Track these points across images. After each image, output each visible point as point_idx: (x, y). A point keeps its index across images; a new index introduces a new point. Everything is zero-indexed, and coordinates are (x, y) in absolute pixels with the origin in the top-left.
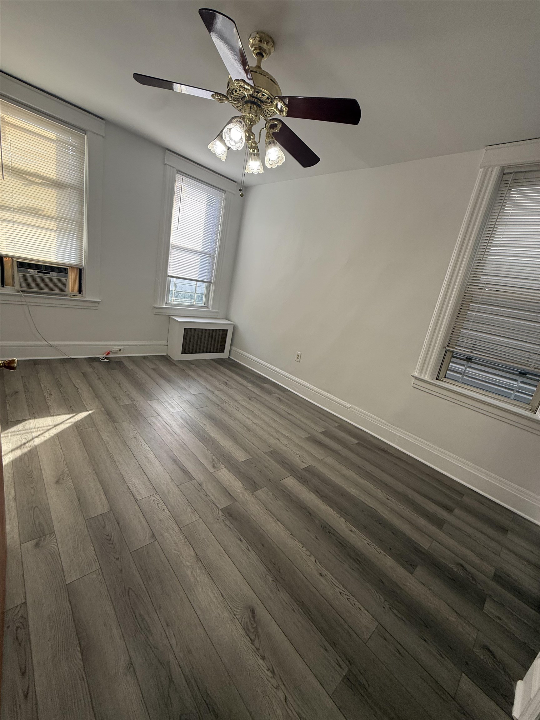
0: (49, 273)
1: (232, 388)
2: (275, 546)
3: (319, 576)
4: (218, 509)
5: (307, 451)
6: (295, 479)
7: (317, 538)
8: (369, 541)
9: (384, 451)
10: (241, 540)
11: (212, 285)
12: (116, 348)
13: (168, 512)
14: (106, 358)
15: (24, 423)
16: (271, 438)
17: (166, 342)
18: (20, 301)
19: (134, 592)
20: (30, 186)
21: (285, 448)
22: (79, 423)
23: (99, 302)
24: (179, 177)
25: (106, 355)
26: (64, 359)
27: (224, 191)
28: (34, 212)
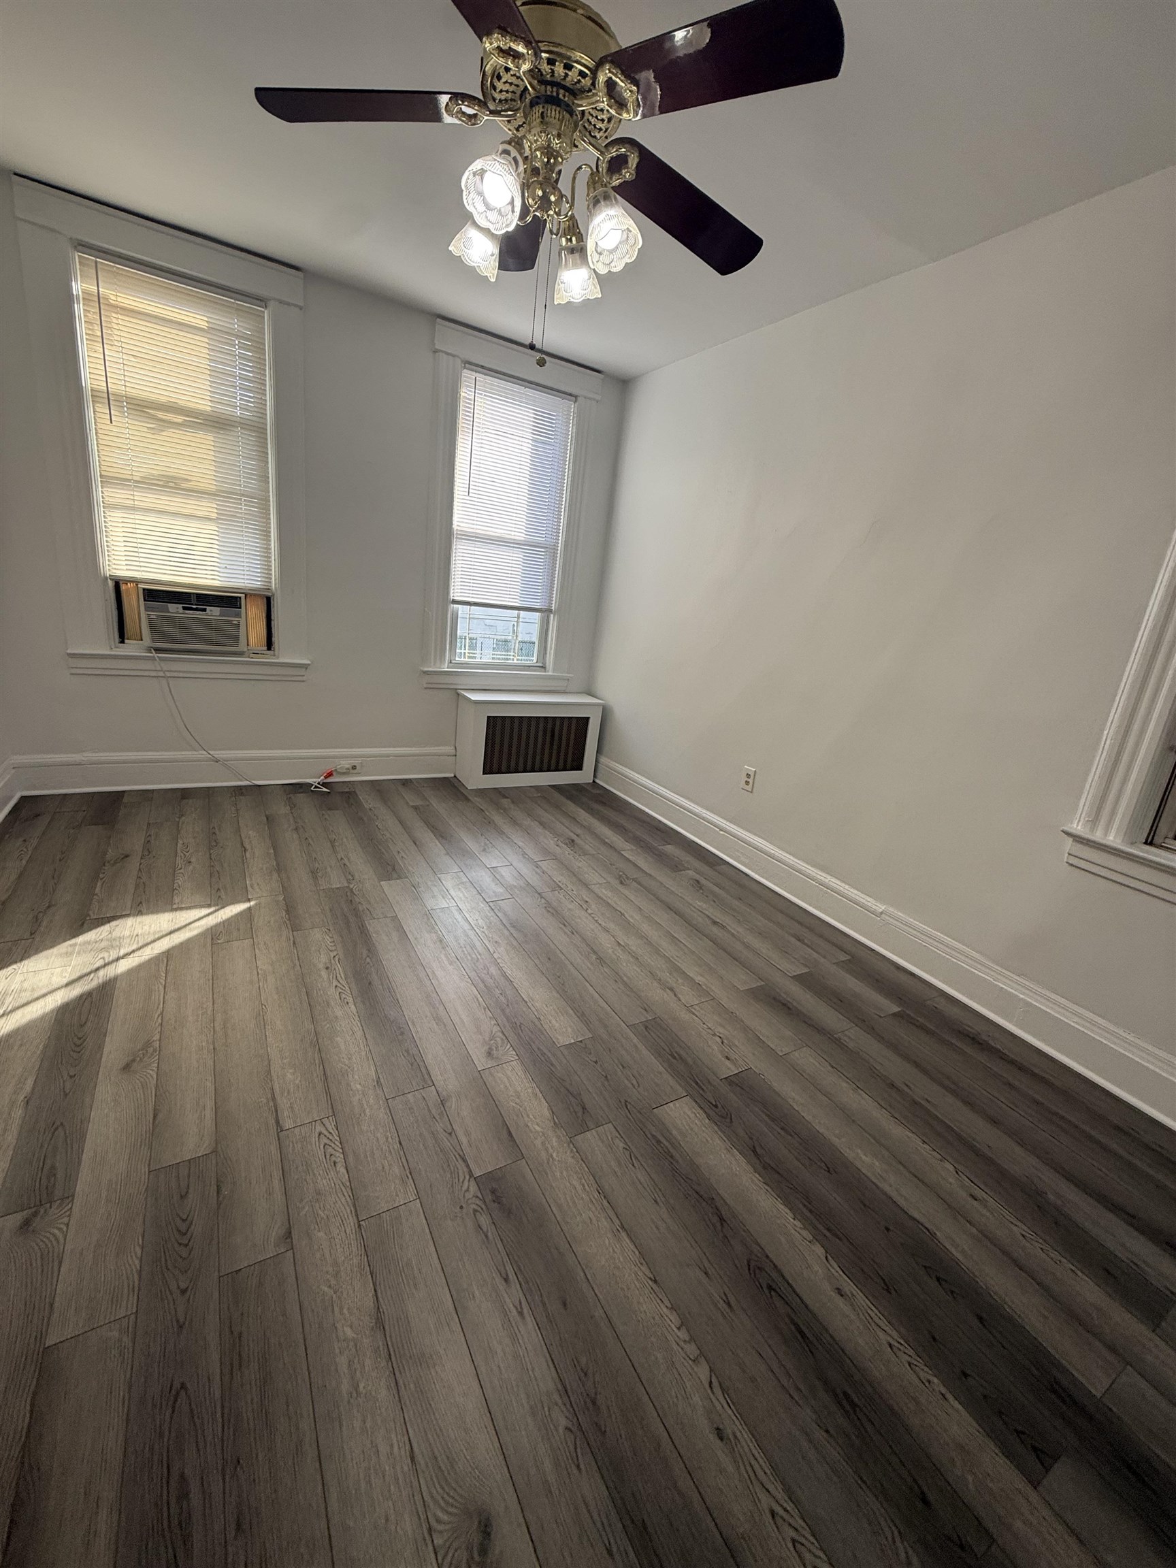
0: (205, 610)
1: (585, 853)
2: (598, 1313)
3: (713, 1438)
4: (471, 1175)
5: (745, 1029)
6: (696, 1106)
7: (729, 1305)
8: (894, 1334)
9: (975, 1041)
10: (506, 1280)
11: (552, 615)
12: (346, 764)
13: (343, 1170)
14: (324, 785)
15: (114, 923)
16: (655, 984)
17: (453, 748)
18: (154, 669)
19: (189, 1397)
20: (162, 431)
21: (685, 1016)
22: (221, 928)
23: (306, 664)
24: (468, 376)
25: (326, 777)
26: (240, 788)
27: (573, 397)
28: (171, 484)
